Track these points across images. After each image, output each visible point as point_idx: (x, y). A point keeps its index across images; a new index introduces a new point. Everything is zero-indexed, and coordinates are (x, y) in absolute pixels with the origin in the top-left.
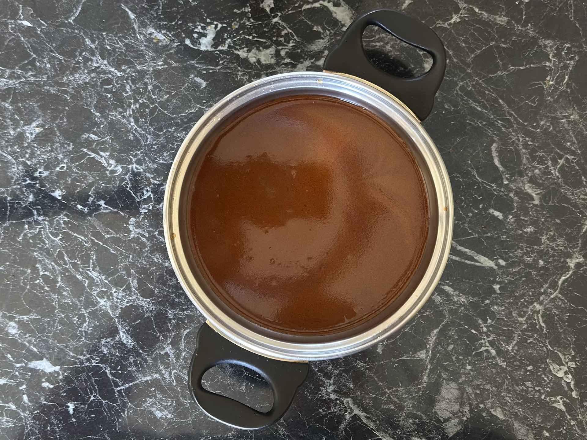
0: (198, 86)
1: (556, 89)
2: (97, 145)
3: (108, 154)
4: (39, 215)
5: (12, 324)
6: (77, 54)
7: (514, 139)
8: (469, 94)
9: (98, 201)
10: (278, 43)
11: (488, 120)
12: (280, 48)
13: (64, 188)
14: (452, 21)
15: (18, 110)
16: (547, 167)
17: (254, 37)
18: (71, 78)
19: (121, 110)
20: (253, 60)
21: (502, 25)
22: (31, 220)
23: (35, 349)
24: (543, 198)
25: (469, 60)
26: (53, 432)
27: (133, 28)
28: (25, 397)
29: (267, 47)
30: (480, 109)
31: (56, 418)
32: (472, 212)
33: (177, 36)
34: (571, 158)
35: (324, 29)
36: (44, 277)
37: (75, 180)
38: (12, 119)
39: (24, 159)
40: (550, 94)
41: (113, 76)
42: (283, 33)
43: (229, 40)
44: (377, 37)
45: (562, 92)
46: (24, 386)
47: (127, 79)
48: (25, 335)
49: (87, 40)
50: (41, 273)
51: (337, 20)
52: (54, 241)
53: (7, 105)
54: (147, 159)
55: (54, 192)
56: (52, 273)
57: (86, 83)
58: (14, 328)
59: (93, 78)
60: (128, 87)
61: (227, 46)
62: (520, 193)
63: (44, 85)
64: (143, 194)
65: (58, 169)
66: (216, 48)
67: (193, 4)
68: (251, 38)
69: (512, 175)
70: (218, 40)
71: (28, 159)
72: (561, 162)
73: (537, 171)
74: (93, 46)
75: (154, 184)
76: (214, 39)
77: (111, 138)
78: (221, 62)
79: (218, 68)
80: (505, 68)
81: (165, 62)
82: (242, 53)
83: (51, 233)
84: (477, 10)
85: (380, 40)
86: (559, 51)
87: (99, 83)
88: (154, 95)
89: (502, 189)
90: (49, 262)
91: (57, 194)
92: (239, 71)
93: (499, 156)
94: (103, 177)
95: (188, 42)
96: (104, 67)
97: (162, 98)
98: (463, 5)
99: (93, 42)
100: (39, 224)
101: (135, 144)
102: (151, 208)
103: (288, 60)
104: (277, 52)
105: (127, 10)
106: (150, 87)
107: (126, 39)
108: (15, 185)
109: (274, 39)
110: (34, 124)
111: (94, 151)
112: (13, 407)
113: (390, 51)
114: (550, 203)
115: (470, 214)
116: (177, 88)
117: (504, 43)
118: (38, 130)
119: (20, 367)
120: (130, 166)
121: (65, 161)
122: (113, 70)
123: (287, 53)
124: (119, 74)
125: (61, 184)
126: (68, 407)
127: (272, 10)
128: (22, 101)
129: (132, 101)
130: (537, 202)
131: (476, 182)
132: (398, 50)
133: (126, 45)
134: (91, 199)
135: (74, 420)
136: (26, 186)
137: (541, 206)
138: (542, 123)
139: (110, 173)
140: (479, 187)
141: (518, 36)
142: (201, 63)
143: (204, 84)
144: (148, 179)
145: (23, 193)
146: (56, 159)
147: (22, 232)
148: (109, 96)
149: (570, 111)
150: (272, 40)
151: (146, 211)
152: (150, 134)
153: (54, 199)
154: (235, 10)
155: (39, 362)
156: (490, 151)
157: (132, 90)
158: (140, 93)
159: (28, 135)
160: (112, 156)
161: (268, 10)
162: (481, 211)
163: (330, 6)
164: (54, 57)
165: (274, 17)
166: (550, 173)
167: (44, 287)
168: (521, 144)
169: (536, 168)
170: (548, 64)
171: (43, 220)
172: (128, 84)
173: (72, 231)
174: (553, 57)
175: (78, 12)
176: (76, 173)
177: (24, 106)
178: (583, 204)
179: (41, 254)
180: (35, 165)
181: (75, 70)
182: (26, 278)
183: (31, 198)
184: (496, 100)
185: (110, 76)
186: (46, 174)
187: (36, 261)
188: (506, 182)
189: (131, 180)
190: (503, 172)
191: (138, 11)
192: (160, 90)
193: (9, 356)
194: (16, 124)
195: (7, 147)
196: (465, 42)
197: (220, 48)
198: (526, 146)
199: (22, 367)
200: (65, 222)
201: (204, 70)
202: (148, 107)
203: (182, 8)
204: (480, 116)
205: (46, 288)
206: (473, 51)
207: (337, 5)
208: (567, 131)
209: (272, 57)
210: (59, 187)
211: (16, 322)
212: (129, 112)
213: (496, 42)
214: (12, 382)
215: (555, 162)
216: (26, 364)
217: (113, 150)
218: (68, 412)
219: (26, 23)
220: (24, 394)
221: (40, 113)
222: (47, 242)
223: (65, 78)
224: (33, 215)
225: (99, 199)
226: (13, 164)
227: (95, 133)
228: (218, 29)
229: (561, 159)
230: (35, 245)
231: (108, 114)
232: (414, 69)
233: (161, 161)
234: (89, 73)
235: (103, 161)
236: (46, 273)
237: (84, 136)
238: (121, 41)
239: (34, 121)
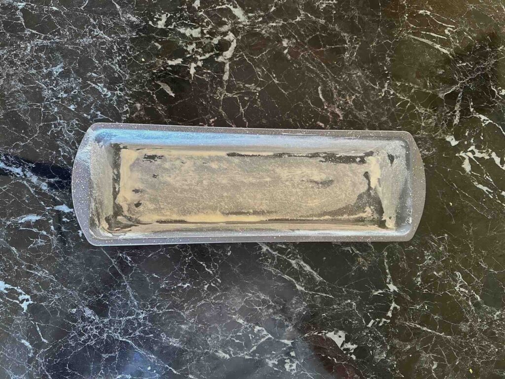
0: (157, 47)
1: (350, 59)
2: (96, 80)
3: (103, 85)
4: (60, 119)
5: (44, 184)
6: (85, 27)
7: (330, 84)
8: (307, 59)
9: (96, 112)
10: (202, 26)
11: (316, 73)
12: (204, 28)
13: (76, 104)
14: (297, 20)
15: (49, 58)
16: (346, 100)
17: (188, 22)
18: (81, 41)
19: (110, 60)
20: (188, 35)
21: (322, 24)
22: (56, 122)
23: (58, 199)
24: (345, 116)
25: (306, 41)
26: (70, 247)
27: (119, 14)
28: (52, 227)
29: (196, 28)
30: (312, 67)
31: (72, 239)
32: (308, 123)
33: (144, 19)
34: (358, 95)
35: (228, 19)
36: (63, 156)
37: (82, 99)
38: (45, 63)
39: (52, 87)
40: (347, 61)
41: (106, 40)
42: (205, 21)
43: (174, 23)
44: (257, 26)
45: (353, 61)
46: (51, 221)
47: (115, 42)
48: (52, 190)
49: (91, 19)
50: (62, 154)
51: (235, 15)
52: (70, 135)
53: (42, 55)
54: (126, 88)
55: (70, 106)
56: (69, 154)
57: (90, 44)
58: (45, 186)
59: (94, 41)
60: (115, 47)
61: (173, 26)
62: (333, 113)
63: (65, 44)
64: (123, 108)
65: (72, 93)
66: (167, 27)
67: (154, 2)
68: (187, 22)
69: (329, 104)
70: (168, 23)
71: (54, 87)
72: (354, 97)
73: (341, 102)
74: (95, 23)
75: (130, 103)
76: (166, 22)
77: (105, 76)
78: (170, 35)
79: (168, 38)
80: (324, 47)
81: (137, 34)
82: (182, 30)
83: (68, 130)
84: (309, 15)
85: (259, 27)
86: (351, 39)
87: (98, 44)
88: (130, 52)
89: (324, 111)
90: (67, 147)
91: (72, 107)
92: (180, 40)
93: (322, 93)
94: (99, 97)
95: (150, 23)
96: (101, 35)
97: (135, 53)
98: (302, 12)
99: (95, 21)
100: (61, 125)
101: (119, 80)
102: (128, 117)
103: (208, 36)
104: (202, 31)
105: (116, 4)
106: (128, 47)
107: (114, 19)
108: (46, 101)
109: (200, 23)
110: (58, 66)
111: (94, 83)
112: (45, 233)
113: (265, 34)
114: (348, 119)
115: (308, 125)
116: (143, 49)
117: (324, 33)
118: (61, 70)
119: (49, 210)
120: (116, 92)
121: (77, 88)
122: (106, 37)
123: (207, 32)
124: (110, 39)
125: (74, 101)
126: (79, 232)
127: (199, 7)
128: (51, 53)
129: (117, 55)
130: (341, 118)
131: (311, 107)
132: (269, 34)
133: (114, 23)
134: (92, 111)
135: (82, 240)
136: (53, 102)
137: (344, 120)
138: (344, 76)
139: (104, 96)
140: (312, 110)
141: (330, 30)
142: (158, 35)
143: (160, 47)
144: (126, 100)
145: (51, 106)
146: (72, 87)
147: (50, 129)
148: (104, 51)
149: (358, 71)
150: (199, 24)
151: (126, 118)
152: (128, 74)
153: (70, 110)
154: (178, 7)
155: (61, 206)
156: (318, 90)
157: (117, 49)
158: (122, 51)
159: (54, 72)
160: (105, 86)
161: (197, 8)
162: (313, 123)
163: (231, 7)
164: (71, 29)
165: (200, 12)
166: (348, 103)
167: (63, 162)
168: (333, 87)
169: (341, 100)
170: (346, 46)
171: (64, 123)
172: (115, 45)
173: (81, 129)
174: (349, 42)
175: (86, 3)
176: (84, 95)
177: (53, 56)
178: (364, 120)
179: (62, 143)
180: (59, 90)
181: (83, 36)
182: (53, 157)
183: (56, 110)
184: (320, 63)
185: (105, 40)
186: (65, 95)
187: (59, 147)
188: (326, 107)
189: (116, 100)
190: (324, 102)
191: (122, 5)
192: (134, 49)
193: (42, 203)
194: (47, 66)
195: (42, 79)
196: (303, 31)
197: (169, 27)
198: (336, 88)
199: (50, 209)
200: (76, 124)
201: (160, 39)
202: (127, 59)
203: (147, 4)
204: (312, 71)
205: (65, 163)
206: (308, 36)
207: (235, 7)
208: (356, 81)
209: (199, 34)
210: (73, 104)
211: (46, 183)
212: (116, 61)
213: (320, 32)
214: (44, 218)
215: (350, 98)
216: (53, 207)
217: (106, 82)
218: (79, 236)
219: (55, 8)
220: (52, 225)
221: (62, 60)
222: (65, 136)
223: (78, 41)
224: (56, 119)
225: (97, 111)
226: (46, 89)
227: (95, 73)
228: (168, 16)
229: (353, 95)
230: (58, 137)
231: (103, 62)
232: (277, 44)
233: (134, 90)
234: (92, 38)
235: (100, 89)
236: (65, 154)
237: (88, 74)
238: (112, 21)
239: (58, 65)
